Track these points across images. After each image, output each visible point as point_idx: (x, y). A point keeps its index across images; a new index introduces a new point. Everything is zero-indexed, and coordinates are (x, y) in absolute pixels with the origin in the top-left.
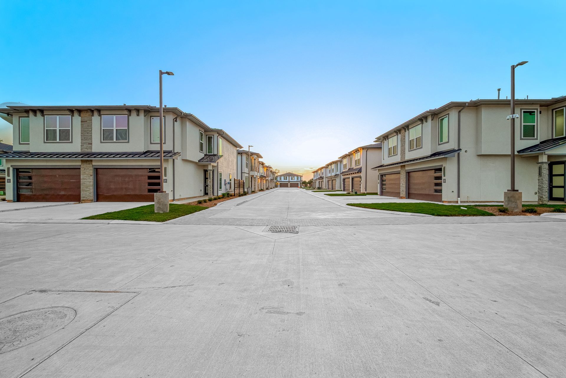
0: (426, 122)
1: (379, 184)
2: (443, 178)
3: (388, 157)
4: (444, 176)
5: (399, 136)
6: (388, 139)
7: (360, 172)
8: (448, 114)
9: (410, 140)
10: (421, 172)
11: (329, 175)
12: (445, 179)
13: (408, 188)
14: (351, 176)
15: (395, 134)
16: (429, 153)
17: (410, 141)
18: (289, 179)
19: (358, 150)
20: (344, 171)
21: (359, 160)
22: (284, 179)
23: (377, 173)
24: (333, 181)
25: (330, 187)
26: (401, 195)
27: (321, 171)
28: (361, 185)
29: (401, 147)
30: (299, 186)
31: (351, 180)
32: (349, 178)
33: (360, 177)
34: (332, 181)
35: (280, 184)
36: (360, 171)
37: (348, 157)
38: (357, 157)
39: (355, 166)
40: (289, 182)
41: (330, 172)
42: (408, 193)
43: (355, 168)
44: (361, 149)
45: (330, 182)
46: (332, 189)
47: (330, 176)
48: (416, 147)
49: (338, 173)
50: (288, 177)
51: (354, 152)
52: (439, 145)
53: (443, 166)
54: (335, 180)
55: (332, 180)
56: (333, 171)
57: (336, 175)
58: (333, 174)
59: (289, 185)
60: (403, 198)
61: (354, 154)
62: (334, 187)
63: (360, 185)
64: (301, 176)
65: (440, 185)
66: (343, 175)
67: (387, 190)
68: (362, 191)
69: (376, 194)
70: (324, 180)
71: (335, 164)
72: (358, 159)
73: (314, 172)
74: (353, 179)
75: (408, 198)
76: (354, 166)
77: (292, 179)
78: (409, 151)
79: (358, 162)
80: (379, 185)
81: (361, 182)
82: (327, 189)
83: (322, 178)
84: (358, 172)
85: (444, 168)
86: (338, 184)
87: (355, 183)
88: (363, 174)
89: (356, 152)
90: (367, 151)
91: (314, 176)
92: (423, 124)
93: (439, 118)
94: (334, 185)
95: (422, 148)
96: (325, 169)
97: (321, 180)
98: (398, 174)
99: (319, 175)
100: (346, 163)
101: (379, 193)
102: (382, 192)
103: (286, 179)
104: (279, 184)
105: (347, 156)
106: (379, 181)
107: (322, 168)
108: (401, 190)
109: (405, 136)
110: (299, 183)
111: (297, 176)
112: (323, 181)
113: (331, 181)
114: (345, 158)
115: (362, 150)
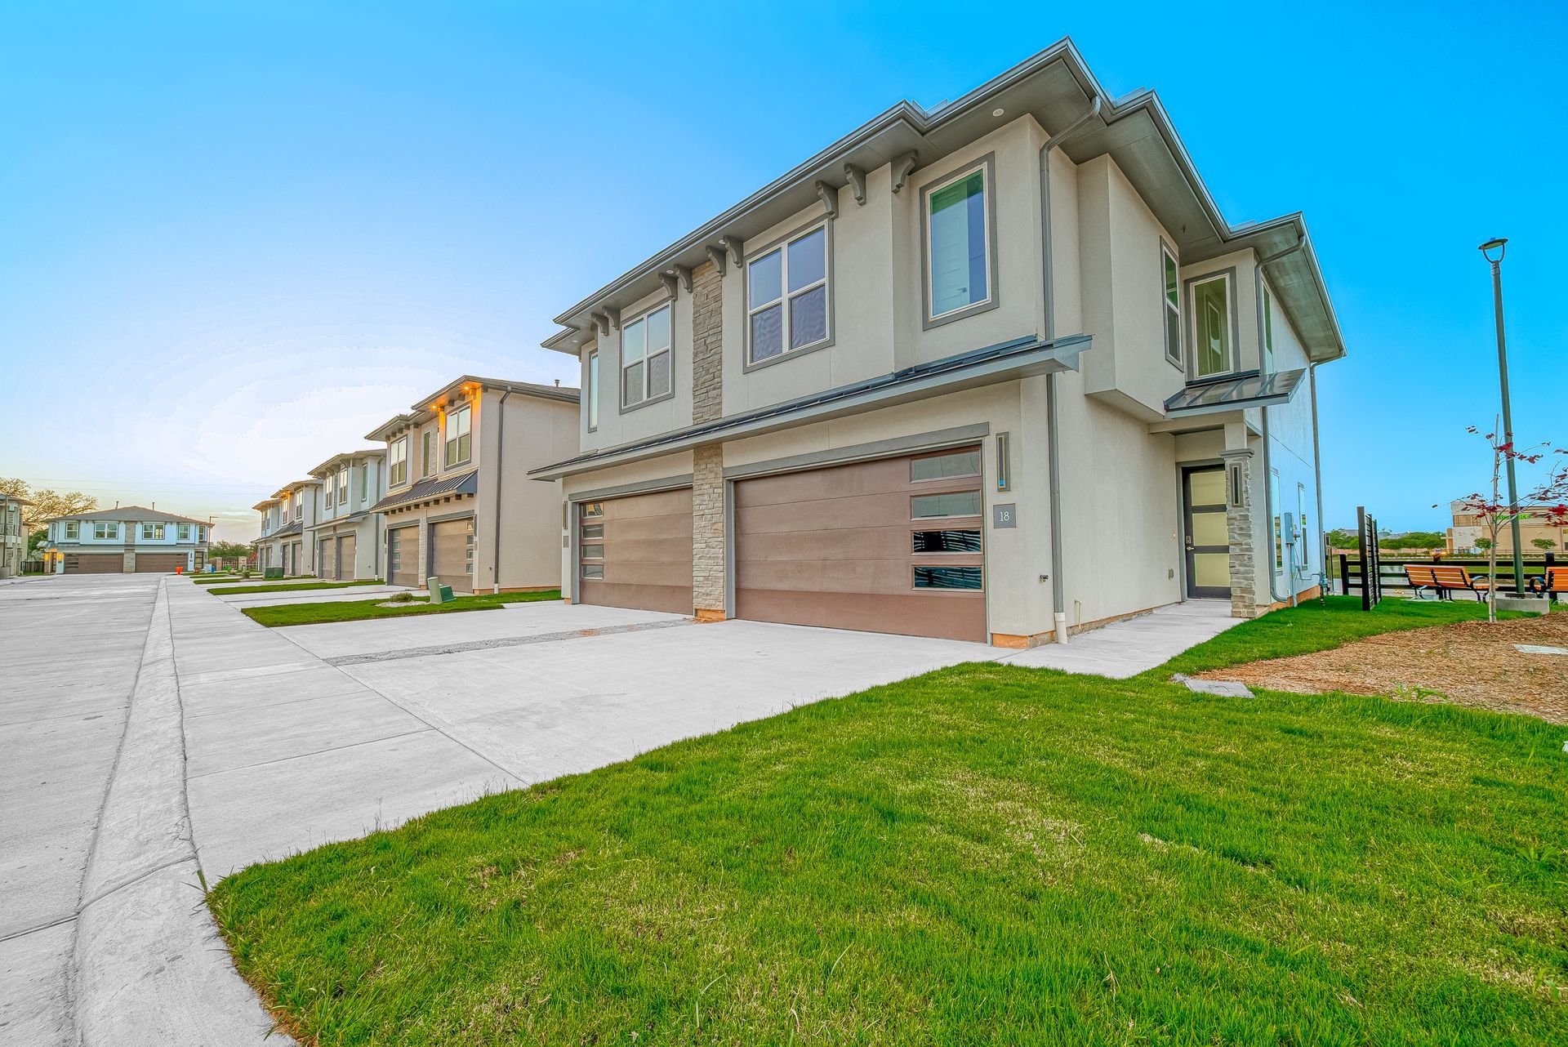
0: (862, 200)
1: (566, 545)
2: (992, 497)
3: (622, 412)
4: (1004, 485)
5: (686, 301)
6: (618, 326)
7: (471, 495)
8: (990, 157)
9: (749, 312)
10: (817, 478)
11: (326, 516)
12: (1011, 507)
13: (737, 562)
14: (423, 516)
15: (665, 292)
16: (889, 368)
17: (752, 316)
18: (131, 534)
19: (462, 396)
20: (390, 493)
21: (465, 440)
22: (100, 535)
23: (557, 494)
24: (346, 542)
25: (330, 566)
26: (698, 602)
27: (292, 503)
28: (476, 554)
29: (696, 355)
30: (191, 567)
31: (425, 532)
32: (415, 525)
33: (469, 518)
34: (340, 539)
35: (68, 555)
36: (466, 488)
37: (411, 433)
38: (456, 425)
39: (446, 470)
40: (130, 547)
41: (329, 503)
42: (738, 590)
43: (443, 477)
44: (474, 389)
45: (331, 547)
46: (339, 575)
47: (331, 518)
48: (791, 347)
49: (365, 506)
50: (122, 528)
51: (443, 408)
52: (927, 326)
53: (995, 429)
54: (353, 535)
55: (339, 534)
56: (343, 498)
57: (359, 517)
58: (344, 511)
59: (129, 560)
60: (708, 615)
61: (442, 414)
62: (344, 569)
63: (471, 555)
64: (203, 527)
65: (969, 539)
66: (386, 513)
67: (609, 577)
68: (481, 580)
69: (554, 594)
70: (303, 538)
71: (350, 469)
72: (461, 433)
73: (263, 507)
74: (432, 526)
75: (737, 617)
76: (439, 471)
77: (148, 535)
78: (747, 371)
79: (458, 449)
80: (566, 554)
81: (476, 539)
82: (315, 577)
83: (294, 530)
84: (459, 497)
85: (1003, 442)
86: (364, 551)
87: (441, 545)
88: (482, 506)
89: (451, 402)
90: (502, 402)
91: (265, 525)
92: (837, 217)
93: (923, 190)
94: (345, 559)
95: (832, 343)
96: (310, 492)
97: (291, 540)
98: (684, 495)
99: (285, 519)
100: (403, 458)
101: (566, 592)
102: (582, 584)
103: (112, 535)
104: (60, 557)
105: (408, 427)
106: (568, 533)
107: (297, 487)
108: (698, 575)
109: (718, 299)
110: (192, 552)
111: (180, 521)
112: (300, 542)
113: (334, 542)
114: (399, 435)
115: (479, 392)
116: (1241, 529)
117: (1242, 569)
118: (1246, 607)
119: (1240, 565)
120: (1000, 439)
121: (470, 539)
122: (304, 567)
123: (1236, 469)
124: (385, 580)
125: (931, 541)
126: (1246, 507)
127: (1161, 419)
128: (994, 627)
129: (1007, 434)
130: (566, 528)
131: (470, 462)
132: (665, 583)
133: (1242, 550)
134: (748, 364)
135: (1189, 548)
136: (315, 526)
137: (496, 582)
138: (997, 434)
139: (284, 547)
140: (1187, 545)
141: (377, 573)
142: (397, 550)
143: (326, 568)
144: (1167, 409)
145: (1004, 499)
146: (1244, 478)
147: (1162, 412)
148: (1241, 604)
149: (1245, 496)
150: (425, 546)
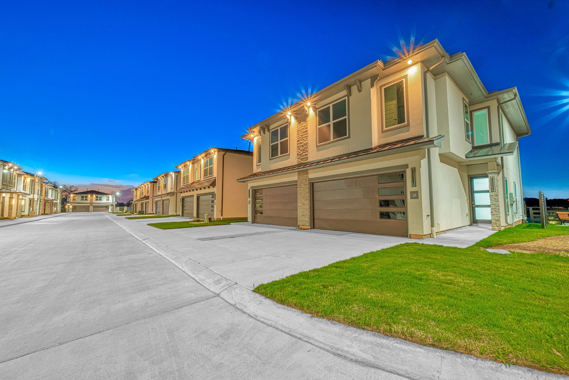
116: (495, 199)
117: (496, 213)
118: (497, 227)
119: (495, 212)
120: (413, 170)
121: (213, 202)
122: (150, 211)
123: (493, 178)
124: (181, 215)
125: (386, 203)
126: (497, 191)
127: (464, 161)
128: (410, 232)
129: (415, 168)
130: (249, 198)
131: (213, 176)
132: (286, 217)
133: (496, 207)
134: (318, 144)
135: (473, 206)
136: (153, 197)
137: (222, 216)
138: (411, 168)
139: (142, 204)
140: (472, 205)
141: (176, 212)
142: (185, 205)
143: (158, 211)
144: (466, 157)
145: (414, 189)
146: (496, 181)
147: (465, 159)
148: (495, 226)
149: (496, 187)
150: (196, 204)
